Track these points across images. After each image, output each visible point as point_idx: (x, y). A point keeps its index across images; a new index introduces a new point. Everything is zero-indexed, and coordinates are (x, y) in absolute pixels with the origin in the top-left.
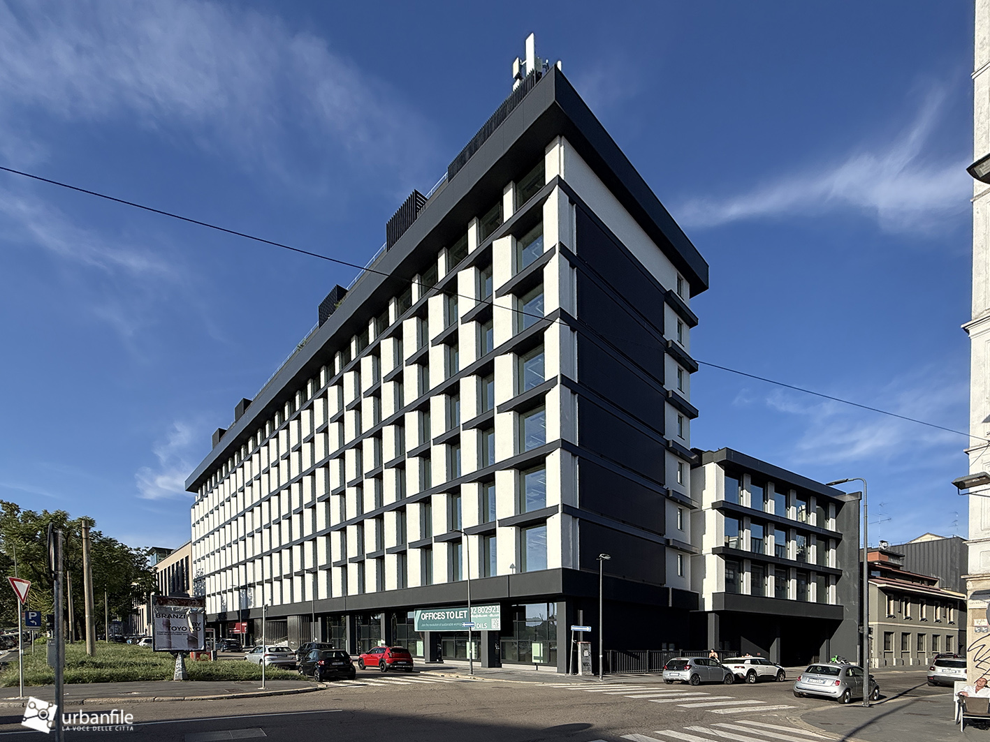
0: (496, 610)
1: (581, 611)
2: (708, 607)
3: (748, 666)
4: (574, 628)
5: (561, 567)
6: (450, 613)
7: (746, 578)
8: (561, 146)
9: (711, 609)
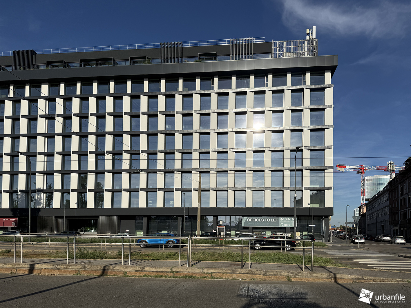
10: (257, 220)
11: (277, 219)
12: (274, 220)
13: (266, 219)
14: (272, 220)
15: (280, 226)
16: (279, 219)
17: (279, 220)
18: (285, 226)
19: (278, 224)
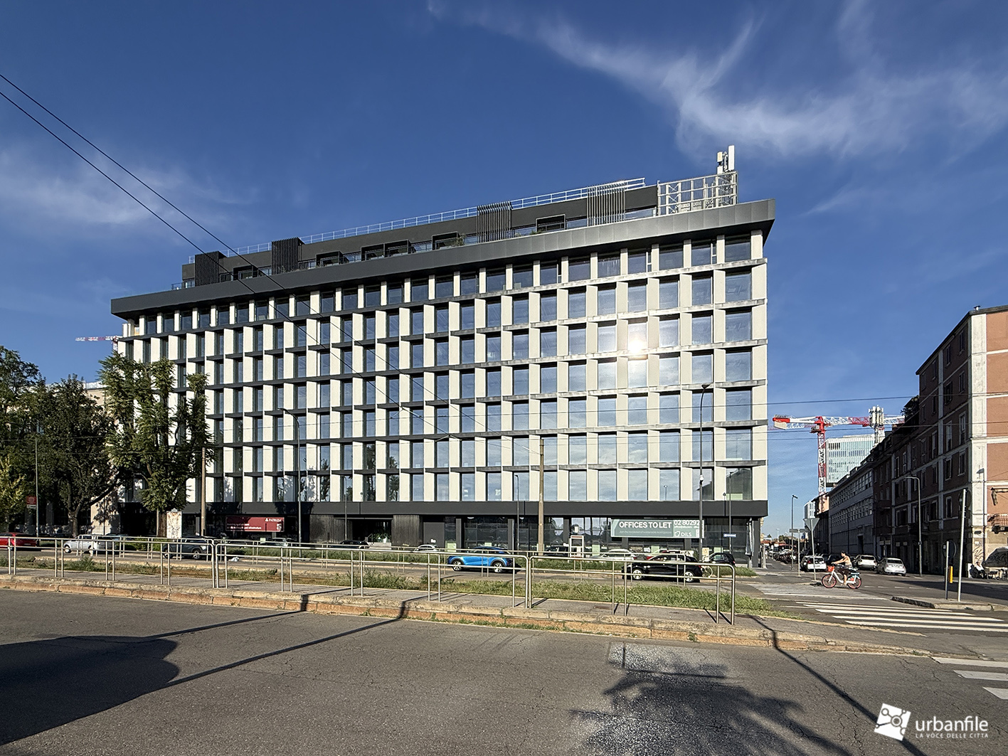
10: (637, 525)
11: (669, 523)
12: (664, 525)
13: (650, 523)
15: (675, 537)
16: (673, 523)
18: (682, 537)
19: (670, 532)
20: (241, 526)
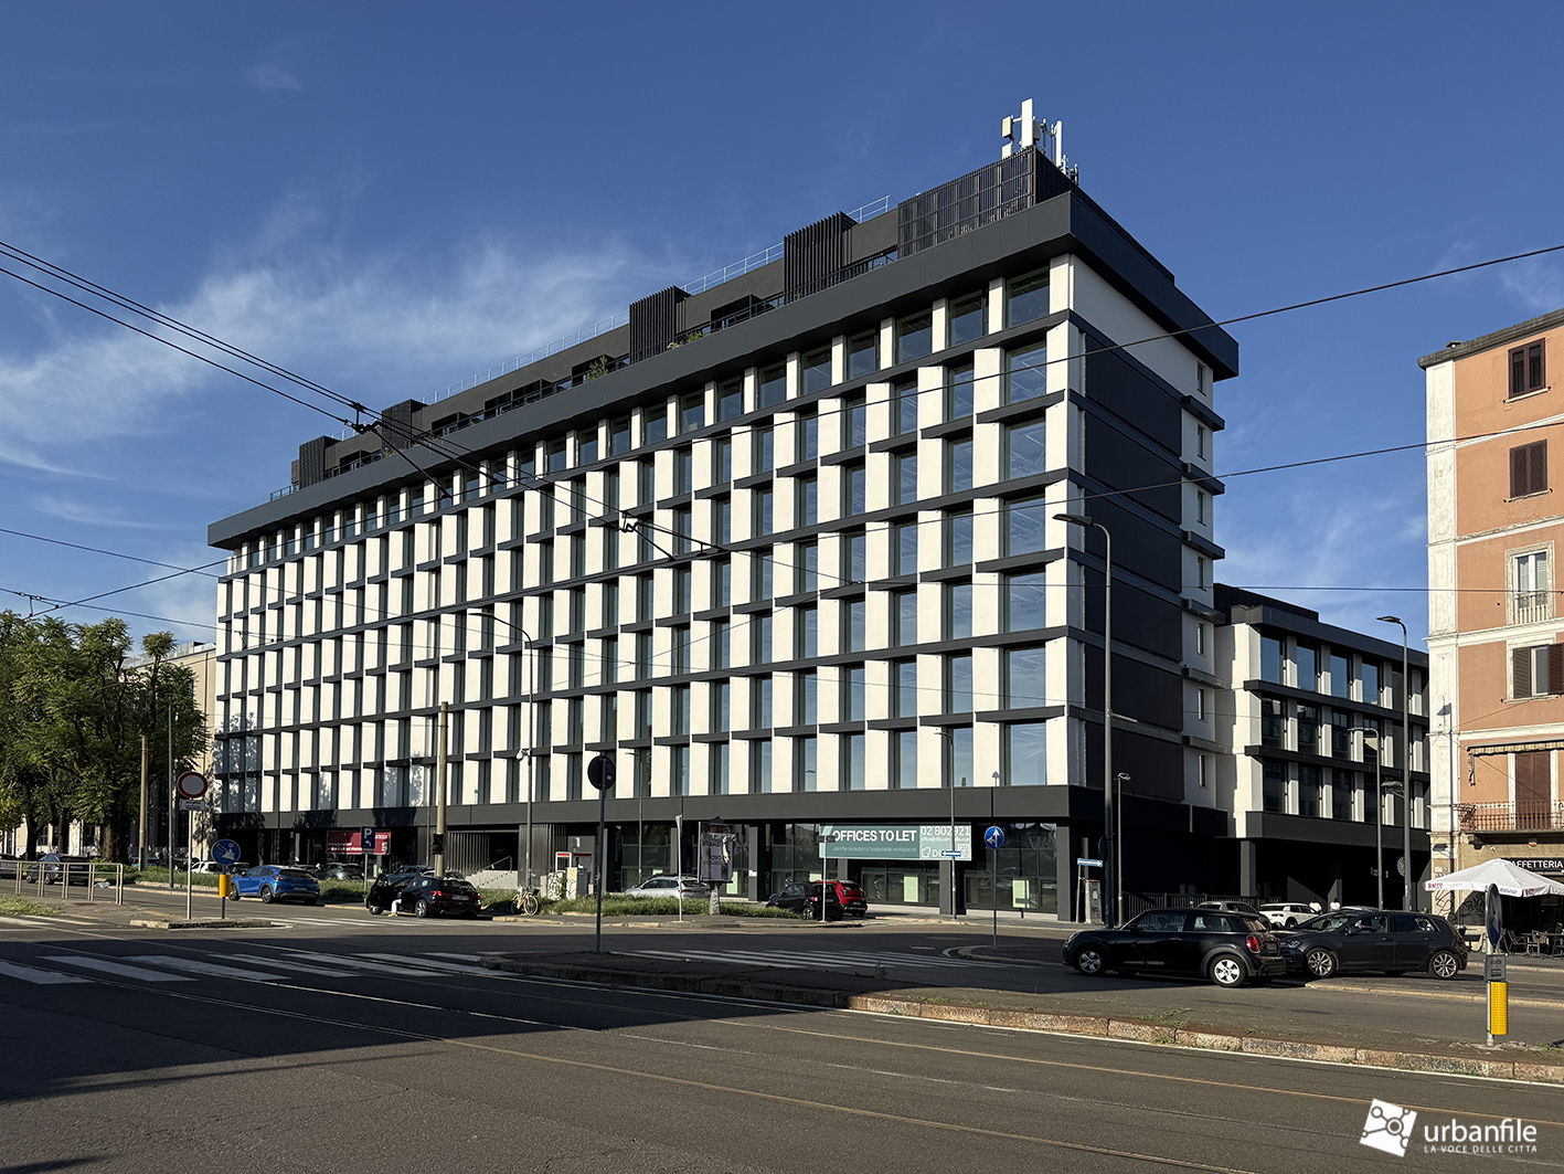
0: (965, 832)
1: (1086, 839)
2: (1241, 832)
3: (1287, 913)
4: (1080, 861)
5: (1066, 783)
6: (887, 833)
7: (1292, 789)
8: (1070, 265)
9: (1244, 836)
10: (860, 836)
11: (913, 832)
12: (904, 836)
13: (882, 832)
14: (901, 837)
15: (923, 857)
16: (919, 831)
17: (917, 835)
18: (934, 858)
19: (914, 849)
20: (342, 847)
